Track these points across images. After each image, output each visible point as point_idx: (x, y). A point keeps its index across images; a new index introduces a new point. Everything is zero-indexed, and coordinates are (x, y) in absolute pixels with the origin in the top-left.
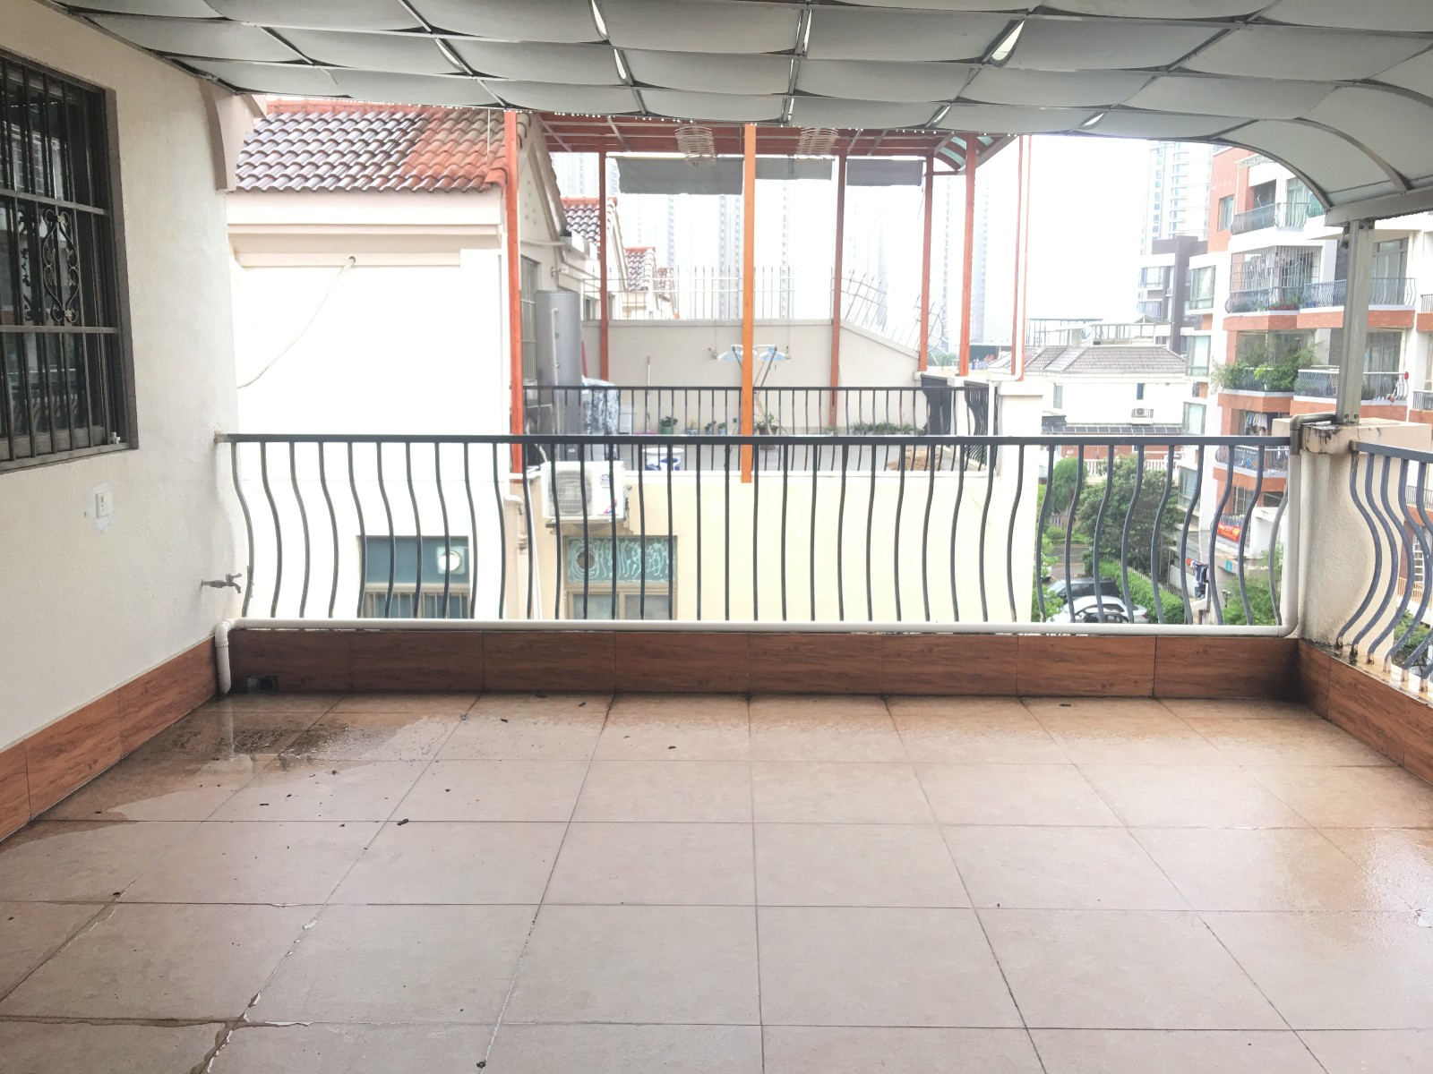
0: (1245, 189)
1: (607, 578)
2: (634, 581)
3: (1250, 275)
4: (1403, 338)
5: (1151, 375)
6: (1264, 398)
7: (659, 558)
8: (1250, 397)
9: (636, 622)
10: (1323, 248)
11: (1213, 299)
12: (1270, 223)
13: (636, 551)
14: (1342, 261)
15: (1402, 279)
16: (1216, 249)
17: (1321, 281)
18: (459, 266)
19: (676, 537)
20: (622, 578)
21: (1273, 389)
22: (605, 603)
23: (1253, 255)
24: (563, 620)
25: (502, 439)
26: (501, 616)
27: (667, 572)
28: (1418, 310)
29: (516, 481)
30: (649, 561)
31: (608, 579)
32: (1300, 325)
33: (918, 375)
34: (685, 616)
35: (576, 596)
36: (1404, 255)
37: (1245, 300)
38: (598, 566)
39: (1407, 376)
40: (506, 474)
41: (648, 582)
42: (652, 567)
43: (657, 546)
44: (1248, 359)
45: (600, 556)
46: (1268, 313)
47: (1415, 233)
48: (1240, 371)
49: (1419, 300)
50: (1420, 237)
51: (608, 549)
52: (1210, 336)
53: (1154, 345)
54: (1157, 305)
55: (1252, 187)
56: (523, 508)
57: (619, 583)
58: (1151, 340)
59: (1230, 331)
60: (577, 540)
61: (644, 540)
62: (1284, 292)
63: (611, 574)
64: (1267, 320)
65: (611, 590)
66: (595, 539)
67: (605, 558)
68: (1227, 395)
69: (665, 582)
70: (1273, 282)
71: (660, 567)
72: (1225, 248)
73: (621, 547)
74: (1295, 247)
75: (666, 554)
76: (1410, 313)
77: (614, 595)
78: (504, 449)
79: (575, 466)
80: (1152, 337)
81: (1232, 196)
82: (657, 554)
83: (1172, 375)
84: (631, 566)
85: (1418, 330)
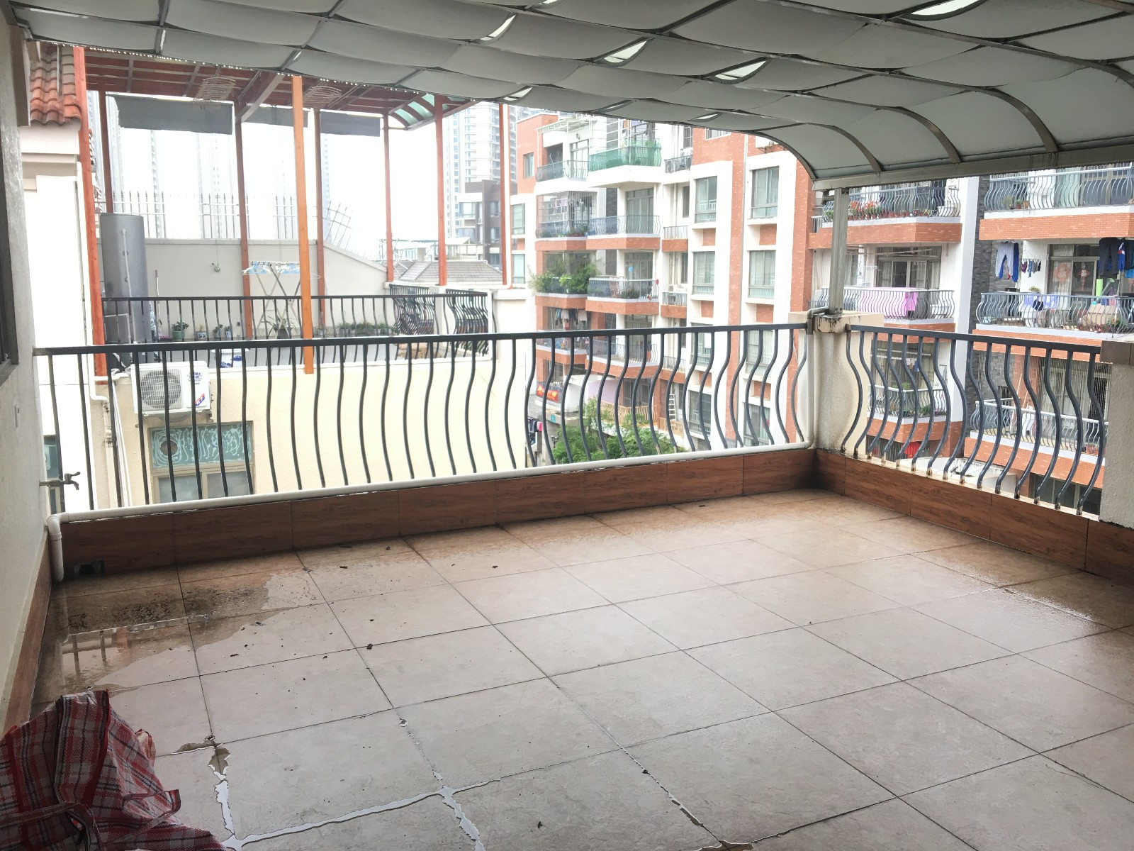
0: (541, 149)
1: (190, 461)
2: (215, 461)
3: (551, 211)
4: (654, 257)
5: (477, 283)
6: (567, 299)
7: (236, 441)
8: (557, 298)
9: (221, 499)
10: (598, 194)
11: (524, 228)
12: (560, 174)
13: (215, 436)
14: (610, 203)
15: (651, 215)
16: (524, 192)
17: (598, 217)
18: (36, 190)
19: (251, 422)
20: (204, 460)
21: (573, 292)
22: (188, 482)
23: (552, 197)
24: (152, 505)
25: (86, 350)
26: (92, 507)
27: (243, 452)
28: (662, 238)
29: (102, 383)
30: (226, 443)
31: (192, 462)
32: (588, 247)
33: (387, 284)
34: (264, 490)
35: (161, 480)
36: (651, 199)
37: (546, 228)
38: (181, 452)
39: (657, 282)
40: (91, 378)
41: (227, 462)
42: (230, 449)
43: (233, 431)
44: (553, 271)
45: (182, 443)
46: (566, 239)
47: (658, 184)
48: (549, 279)
49: (662, 230)
50: (661, 187)
51: (190, 436)
52: (524, 255)
53: (477, 260)
54: (472, 231)
55: (546, 148)
56: (109, 406)
57: (202, 465)
58: (475, 257)
59: (538, 251)
60: (159, 431)
61: (221, 427)
62: (572, 224)
63: (193, 458)
64: (566, 243)
65: (195, 471)
66: (176, 429)
67: (187, 445)
68: (541, 297)
69: (242, 461)
70: (565, 217)
71: (237, 448)
72: (531, 191)
73: (202, 435)
74: (580, 192)
75: (241, 437)
76: (657, 239)
77: (199, 475)
78: (89, 359)
79: (158, 367)
80: (474, 255)
81: (532, 154)
82: (233, 440)
83: (491, 283)
84: (211, 450)
85: (663, 251)
